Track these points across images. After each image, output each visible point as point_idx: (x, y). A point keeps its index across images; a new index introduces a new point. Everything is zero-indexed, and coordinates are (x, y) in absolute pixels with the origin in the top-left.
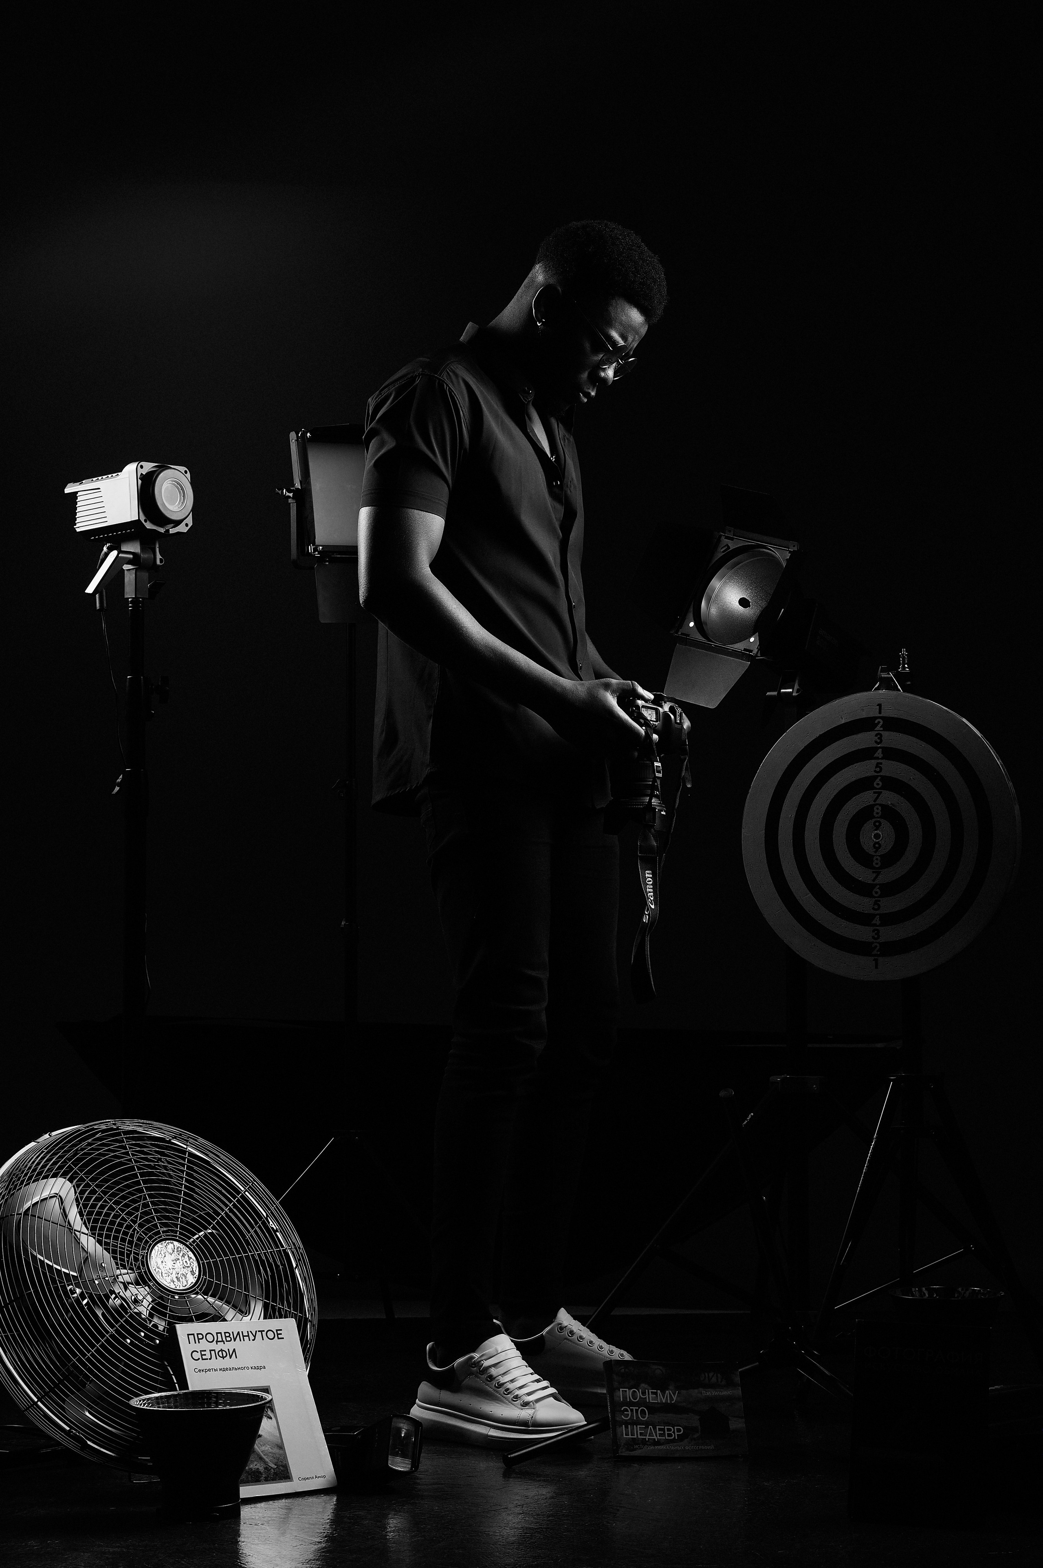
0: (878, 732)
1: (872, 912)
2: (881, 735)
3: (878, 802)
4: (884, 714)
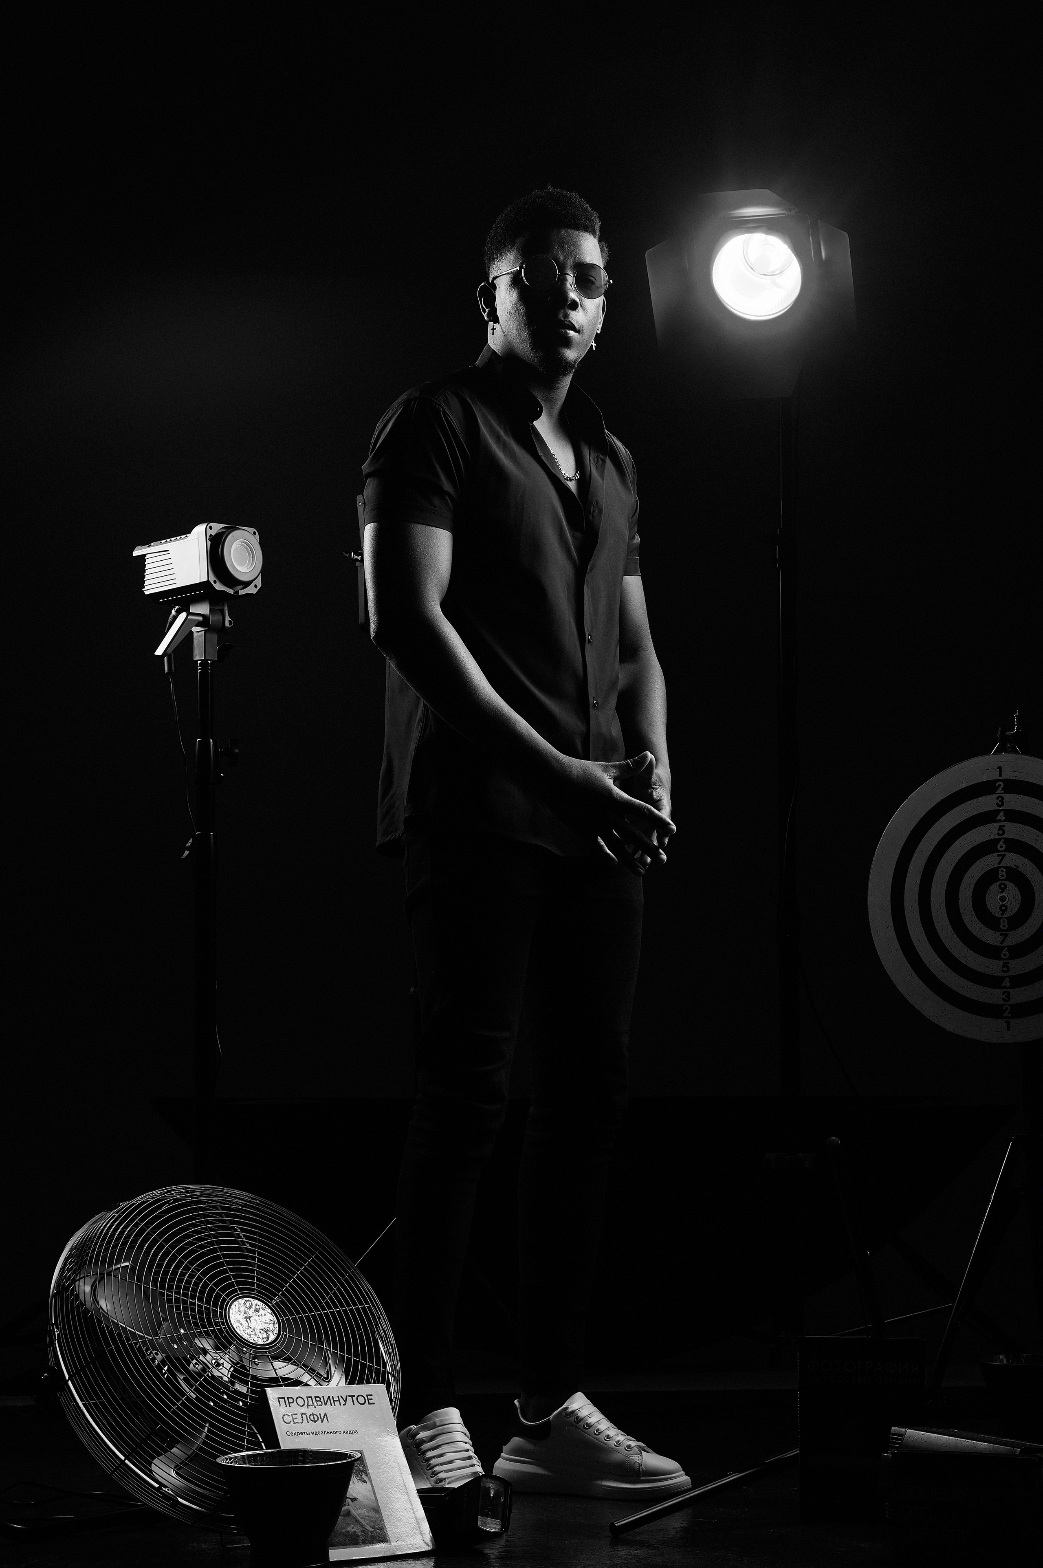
0: (1000, 795)
1: (1002, 974)
2: (1002, 798)
3: (1003, 864)
4: (1004, 777)
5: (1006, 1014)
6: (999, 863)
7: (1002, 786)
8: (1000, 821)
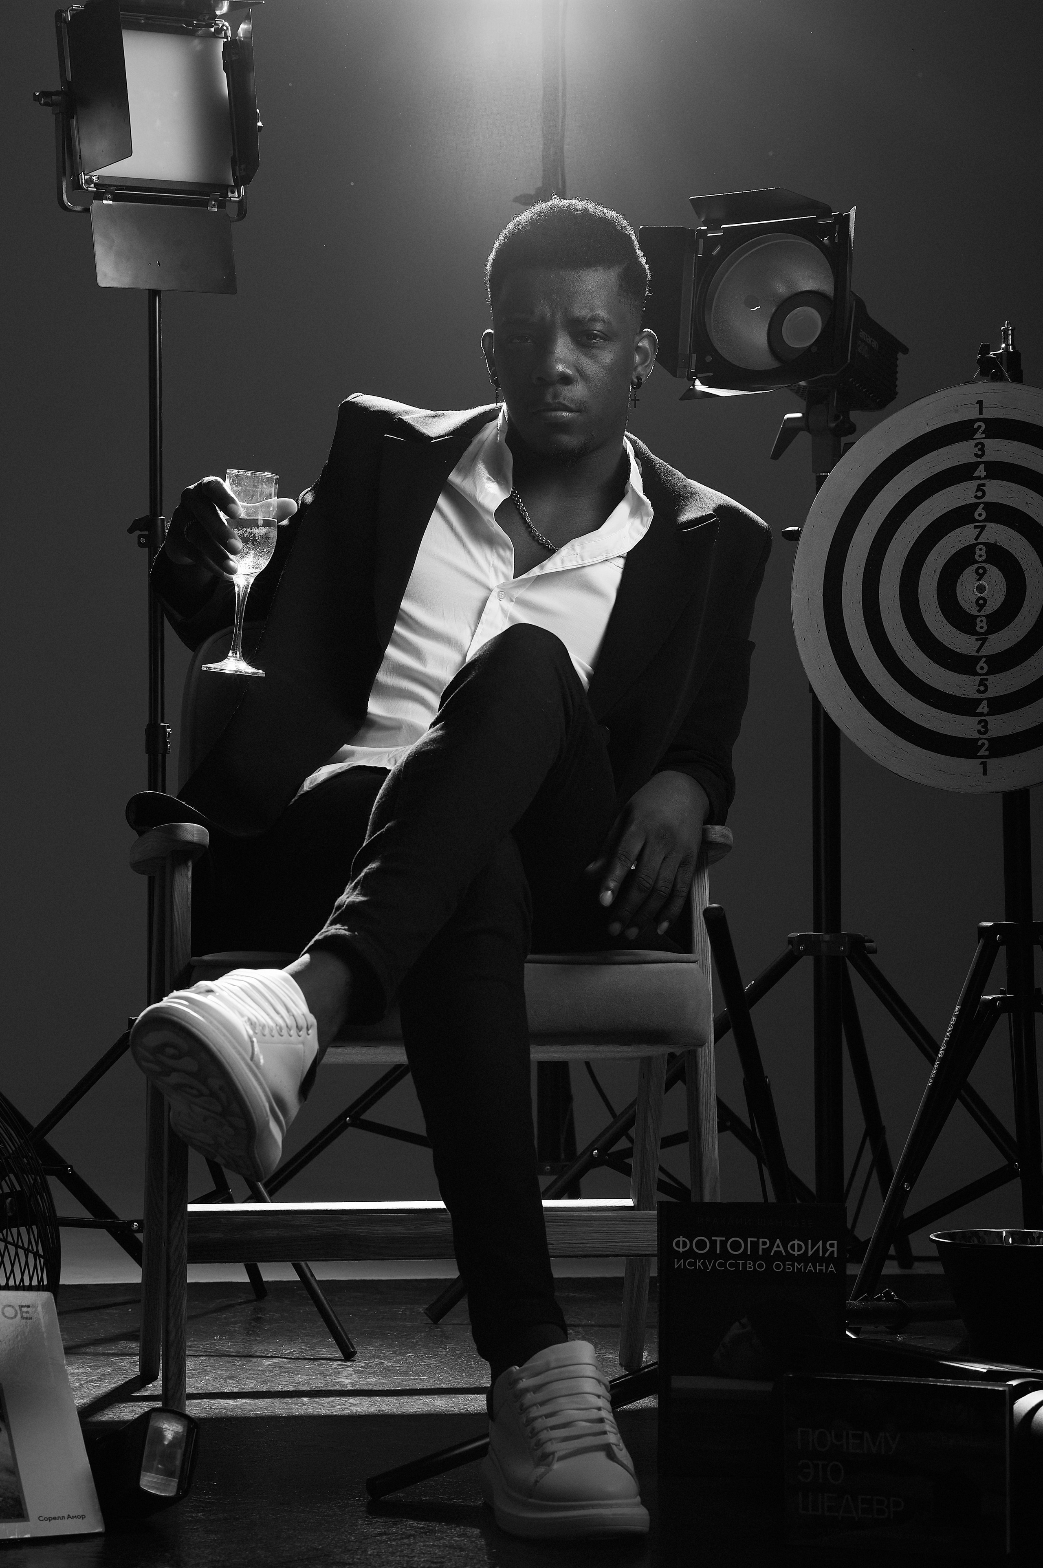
0: (980, 441)
1: (976, 695)
2: (983, 445)
3: (982, 539)
4: (986, 414)
5: (982, 752)
6: (976, 539)
7: (983, 428)
8: (979, 478)
